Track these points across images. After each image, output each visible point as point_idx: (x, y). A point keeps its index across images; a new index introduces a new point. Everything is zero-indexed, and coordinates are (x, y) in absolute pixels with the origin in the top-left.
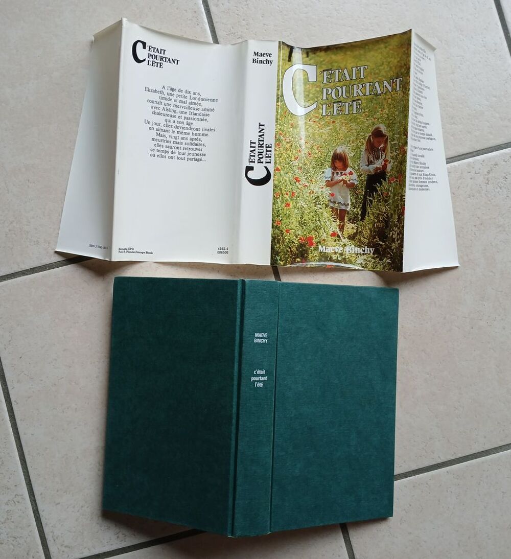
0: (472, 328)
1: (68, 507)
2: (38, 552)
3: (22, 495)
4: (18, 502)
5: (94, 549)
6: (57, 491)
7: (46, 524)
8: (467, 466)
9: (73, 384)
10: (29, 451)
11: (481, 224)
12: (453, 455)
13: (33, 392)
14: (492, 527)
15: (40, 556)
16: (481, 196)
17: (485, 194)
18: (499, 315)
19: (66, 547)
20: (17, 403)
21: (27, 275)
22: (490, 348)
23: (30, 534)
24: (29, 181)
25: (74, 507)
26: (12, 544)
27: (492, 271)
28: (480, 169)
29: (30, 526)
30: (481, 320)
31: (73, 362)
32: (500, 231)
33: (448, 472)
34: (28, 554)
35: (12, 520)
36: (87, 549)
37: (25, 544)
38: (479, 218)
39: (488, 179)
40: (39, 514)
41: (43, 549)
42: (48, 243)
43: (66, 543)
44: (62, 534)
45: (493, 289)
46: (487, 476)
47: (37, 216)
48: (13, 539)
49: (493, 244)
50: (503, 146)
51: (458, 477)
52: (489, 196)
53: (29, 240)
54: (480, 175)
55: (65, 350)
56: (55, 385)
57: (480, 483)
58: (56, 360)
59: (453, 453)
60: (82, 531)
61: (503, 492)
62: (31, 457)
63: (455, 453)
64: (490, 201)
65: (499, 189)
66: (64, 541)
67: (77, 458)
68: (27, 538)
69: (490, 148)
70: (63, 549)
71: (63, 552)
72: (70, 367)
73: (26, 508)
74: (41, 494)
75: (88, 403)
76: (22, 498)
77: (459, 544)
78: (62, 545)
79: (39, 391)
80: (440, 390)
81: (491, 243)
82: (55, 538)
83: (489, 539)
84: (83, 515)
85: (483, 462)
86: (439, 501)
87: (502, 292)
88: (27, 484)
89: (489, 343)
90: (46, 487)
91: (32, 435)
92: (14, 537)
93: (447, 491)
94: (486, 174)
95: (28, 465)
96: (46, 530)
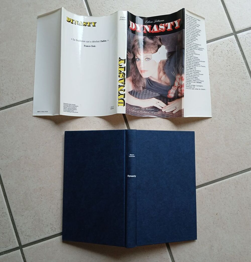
0: (211, 121)
1: (27, 217)
2: (14, 239)
3: (6, 213)
4: (4, 216)
5: (41, 236)
6: (22, 210)
7: (18, 226)
8: (214, 185)
9: (27, 158)
10: (8, 192)
11: (212, 73)
12: (207, 181)
13: (9, 163)
14: (228, 213)
15: (15, 241)
16: (211, 61)
17: (213, 60)
18: (224, 114)
19: (28, 236)
20: (2, 169)
21: (4, 109)
22: (220, 130)
23: (10, 231)
24: (2, 66)
25: (30, 217)
26: (2, 236)
27: (219, 95)
28: (210, 49)
29: (10, 227)
30: (215, 117)
31: (27, 149)
32: (221, 76)
33: (205, 189)
34: (9, 241)
35: (1, 225)
36: (37, 236)
37: (8, 236)
38: (211, 71)
39: (214, 53)
40: (14, 221)
41: (17, 238)
42: (13, 94)
43: (27, 234)
44: (25, 230)
45: (220, 103)
46: (224, 190)
47: (7, 82)
48: (2, 234)
49: (218, 82)
50: (220, 38)
51: (210, 191)
52: (215, 60)
53: (3, 93)
54: (210, 52)
55: (23, 143)
56: (19, 159)
57: (221, 193)
58: (19, 148)
59: (207, 179)
60: (35, 228)
61: (232, 197)
62: (9, 194)
63: (208, 180)
64: (215, 63)
65: (219, 57)
66: (26, 233)
67: (31, 193)
68: (9, 233)
69: (214, 39)
70: (26, 237)
71: (26, 238)
72: (26, 151)
73: (8, 219)
74: (15, 211)
75: (35, 167)
76: (6, 214)
77: (214, 223)
78: (26, 235)
79: (11, 163)
80: (198, 151)
81: (217, 82)
82: (22, 232)
83: (228, 219)
84: (35, 220)
85: (221, 183)
86: (202, 203)
87: (224, 104)
88: (7, 207)
89: (220, 127)
90: (17, 208)
91: (9, 184)
92: (3, 233)
93: (206, 198)
94: (213, 51)
95: (8, 198)
96: (18, 229)
